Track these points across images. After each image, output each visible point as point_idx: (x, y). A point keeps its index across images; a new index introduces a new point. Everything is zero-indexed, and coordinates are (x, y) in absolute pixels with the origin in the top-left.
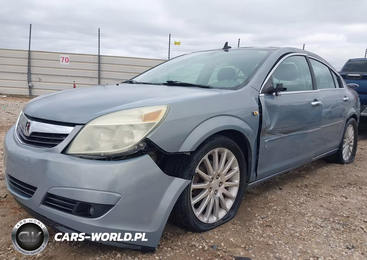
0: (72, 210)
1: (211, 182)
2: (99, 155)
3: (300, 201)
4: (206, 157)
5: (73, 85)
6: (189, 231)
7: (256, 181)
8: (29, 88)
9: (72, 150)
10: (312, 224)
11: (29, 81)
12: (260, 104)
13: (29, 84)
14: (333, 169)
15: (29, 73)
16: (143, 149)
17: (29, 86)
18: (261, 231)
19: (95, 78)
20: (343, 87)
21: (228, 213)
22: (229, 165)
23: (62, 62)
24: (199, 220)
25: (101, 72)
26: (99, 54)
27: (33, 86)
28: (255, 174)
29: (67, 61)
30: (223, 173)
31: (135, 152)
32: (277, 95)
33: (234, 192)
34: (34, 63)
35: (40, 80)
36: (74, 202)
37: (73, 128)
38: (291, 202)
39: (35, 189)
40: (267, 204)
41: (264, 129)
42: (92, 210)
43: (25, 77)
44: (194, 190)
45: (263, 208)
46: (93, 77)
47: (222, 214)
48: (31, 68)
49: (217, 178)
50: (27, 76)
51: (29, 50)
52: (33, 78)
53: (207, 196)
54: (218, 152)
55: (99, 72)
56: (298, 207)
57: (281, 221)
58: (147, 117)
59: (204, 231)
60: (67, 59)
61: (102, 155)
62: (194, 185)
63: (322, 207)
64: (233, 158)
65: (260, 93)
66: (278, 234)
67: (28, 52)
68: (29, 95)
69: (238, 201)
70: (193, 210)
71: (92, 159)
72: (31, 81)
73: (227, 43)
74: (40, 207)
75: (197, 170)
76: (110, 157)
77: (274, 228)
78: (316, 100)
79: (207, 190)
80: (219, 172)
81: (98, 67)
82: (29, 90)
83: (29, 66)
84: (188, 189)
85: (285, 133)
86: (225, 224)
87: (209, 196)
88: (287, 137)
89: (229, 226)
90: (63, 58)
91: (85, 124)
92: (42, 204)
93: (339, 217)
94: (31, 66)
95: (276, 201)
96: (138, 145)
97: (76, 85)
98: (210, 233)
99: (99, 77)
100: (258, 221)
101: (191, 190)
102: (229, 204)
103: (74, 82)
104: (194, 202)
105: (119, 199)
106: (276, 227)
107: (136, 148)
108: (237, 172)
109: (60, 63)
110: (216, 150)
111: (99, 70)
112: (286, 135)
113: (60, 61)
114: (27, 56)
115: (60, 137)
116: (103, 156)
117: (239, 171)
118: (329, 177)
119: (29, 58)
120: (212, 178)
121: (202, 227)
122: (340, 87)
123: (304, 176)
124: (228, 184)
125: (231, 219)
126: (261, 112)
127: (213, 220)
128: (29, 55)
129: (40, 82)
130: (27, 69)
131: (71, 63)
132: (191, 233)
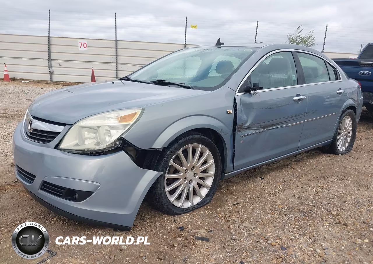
0: (62, 195)
1: (186, 172)
2: (84, 151)
3: (276, 190)
4: (180, 152)
5: (92, 70)
6: (165, 214)
7: (233, 171)
8: (50, 74)
9: (63, 146)
10: (277, 212)
11: (50, 67)
12: (235, 102)
13: (49, 69)
14: (324, 160)
15: (50, 59)
16: (119, 146)
17: (50, 72)
18: (228, 216)
19: (112, 63)
20: (340, 79)
21: (203, 199)
22: (204, 158)
23: (81, 47)
24: (174, 205)
25: (118, 57)
26: (116, 39)
27: (53, 71)
28: (232, 166)
29: (85, 47)
30: (197, 165)
31: (112, 149)
32: (254, 94)
33: (209, 182)
34: (53, 48)
35: (60, 66)
36: (63, 188)
37: (64, 127)
38: (266, 192)
39: (35, 176)
40: (243, 192)
41: (239, 126)
42: (77, 196)
43: (46, 63)
44: (168, 180)
45: (238, 196)
46: (111, 63)
47: (197, 200)
48: (52, 54)
49: (192, 170)
50: (48, 62)
51: (49, 36)
52: (53, 63)
53: (181, 185)
54: (192, 147)
55: (116, 57)
56: (271, 196)
57: (250, 208)
58: (123, 119)
59: (178, 214)
60: (85, 44)
61: (86, 150)
62: (168, 175)
63: (294, 197)
64: (208, 152)
65: (237, 92)
66: (242, 219)
67: (48, 38)
68: (50, 80)
69: (213, 190)
70: (168, 196)
71: (78, 154)
72: (52, 67)
73: (219, 40)
74: (39, 192)
75: (171, 162)
76: (92, 152)
77: (241, 214)
78: (298, 95)
79: (182, 180)
80: (193, 164)
81: (115, 52)
82: (50, 76)
83: (49, 52)
84: (161, 179)
85: (264, 128)
86: (199, 209)
87: (183, 184)
88: (265, 131)
89: (202, 211)
90: (82, 43)
91: (73, 124)
92: (40, 189)
93: (306, 206)
94: (51, 52)
95: (253, 190)
96: (114, 142)
97: (94, 70)
98: (182, 217)
99: (116, 62)
100: (229, 207)
101: (166, 179)
102: (204, 192)
103: (92, 67)
104: (168, 189)
105: (98, 187)
106: (243, 213)
107: (113, 145)
108: (212, 165)
109: (78, 49)
110: (190, 146)
111: (116, 55)
112: (265, 130)
113: (78, 46)
114: (47, 43)
115: (54, 135)
116: (86, 152)
117: (214, 164)
118: (316, 168)
119: (49, 44)
120: (187, 170)
121: (175, 211)
122: (336, 80)
123: (291, 167)
124: (202, 175)
125: (206, 205)
126: (235, 110)
127: (188, 205)
128: (49, 41)
129: (60, 67)
130: (48, 55)
131: (89, 48)
132: (166, 216)
